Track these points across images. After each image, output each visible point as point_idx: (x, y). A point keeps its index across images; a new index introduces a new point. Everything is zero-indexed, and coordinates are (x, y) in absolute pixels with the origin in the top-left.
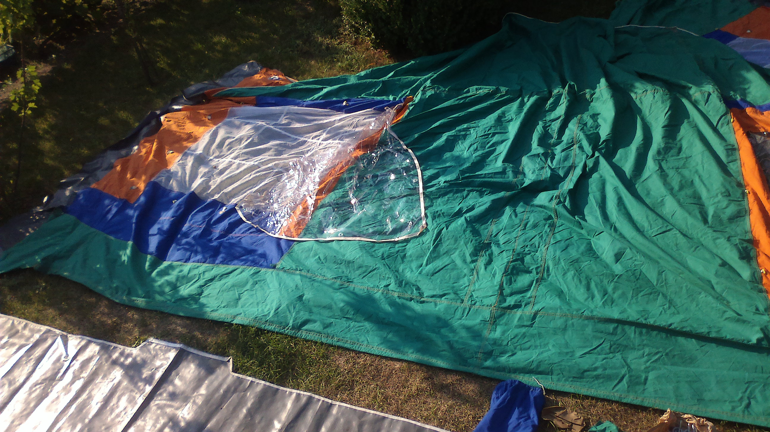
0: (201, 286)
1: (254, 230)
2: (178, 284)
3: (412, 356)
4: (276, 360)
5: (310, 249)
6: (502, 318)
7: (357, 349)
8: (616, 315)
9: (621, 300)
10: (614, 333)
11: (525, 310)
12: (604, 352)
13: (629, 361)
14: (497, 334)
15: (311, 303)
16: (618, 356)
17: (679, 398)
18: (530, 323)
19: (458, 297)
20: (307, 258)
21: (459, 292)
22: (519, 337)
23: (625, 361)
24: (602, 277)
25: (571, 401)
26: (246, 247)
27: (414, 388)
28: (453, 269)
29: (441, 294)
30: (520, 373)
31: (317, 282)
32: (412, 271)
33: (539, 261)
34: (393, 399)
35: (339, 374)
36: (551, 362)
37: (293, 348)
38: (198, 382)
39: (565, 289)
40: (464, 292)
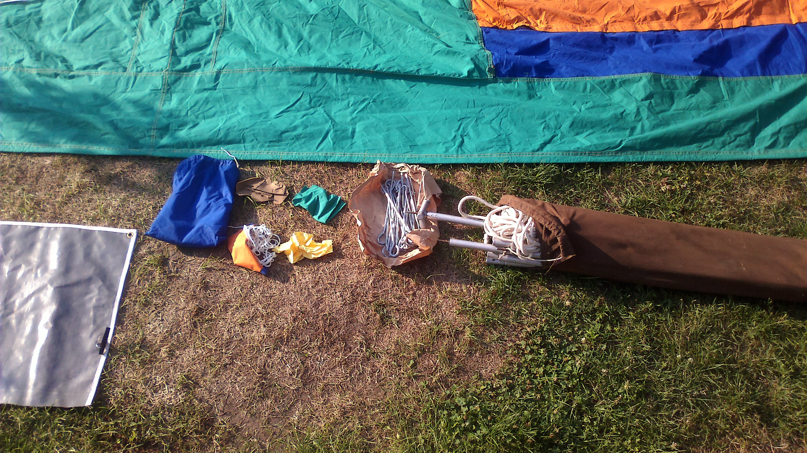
3: (66, 147)
6: (178, 83)
8: (313, 62)
9: (319, 45)
10: (313, 84)
11: (206, 70)
12: (303, 108)
13: (332, 114)
14: (174, 103)
16: (320, 110)
17: (390, 147)
18: (212, 85)
19: (118, 65)
21: (119, 59)
22: (201, 103)
23: (329, 116)
24: (294, 20)
25: (270, 170)
27: (74, 186)
28: (109, 31)
29: (96, 63)
30: (205, 146)
32: (53, 38)
33: (218, 8)
34: (48, 203)
36: (242, 127)
39: (252, 38)
40: (127, 57)
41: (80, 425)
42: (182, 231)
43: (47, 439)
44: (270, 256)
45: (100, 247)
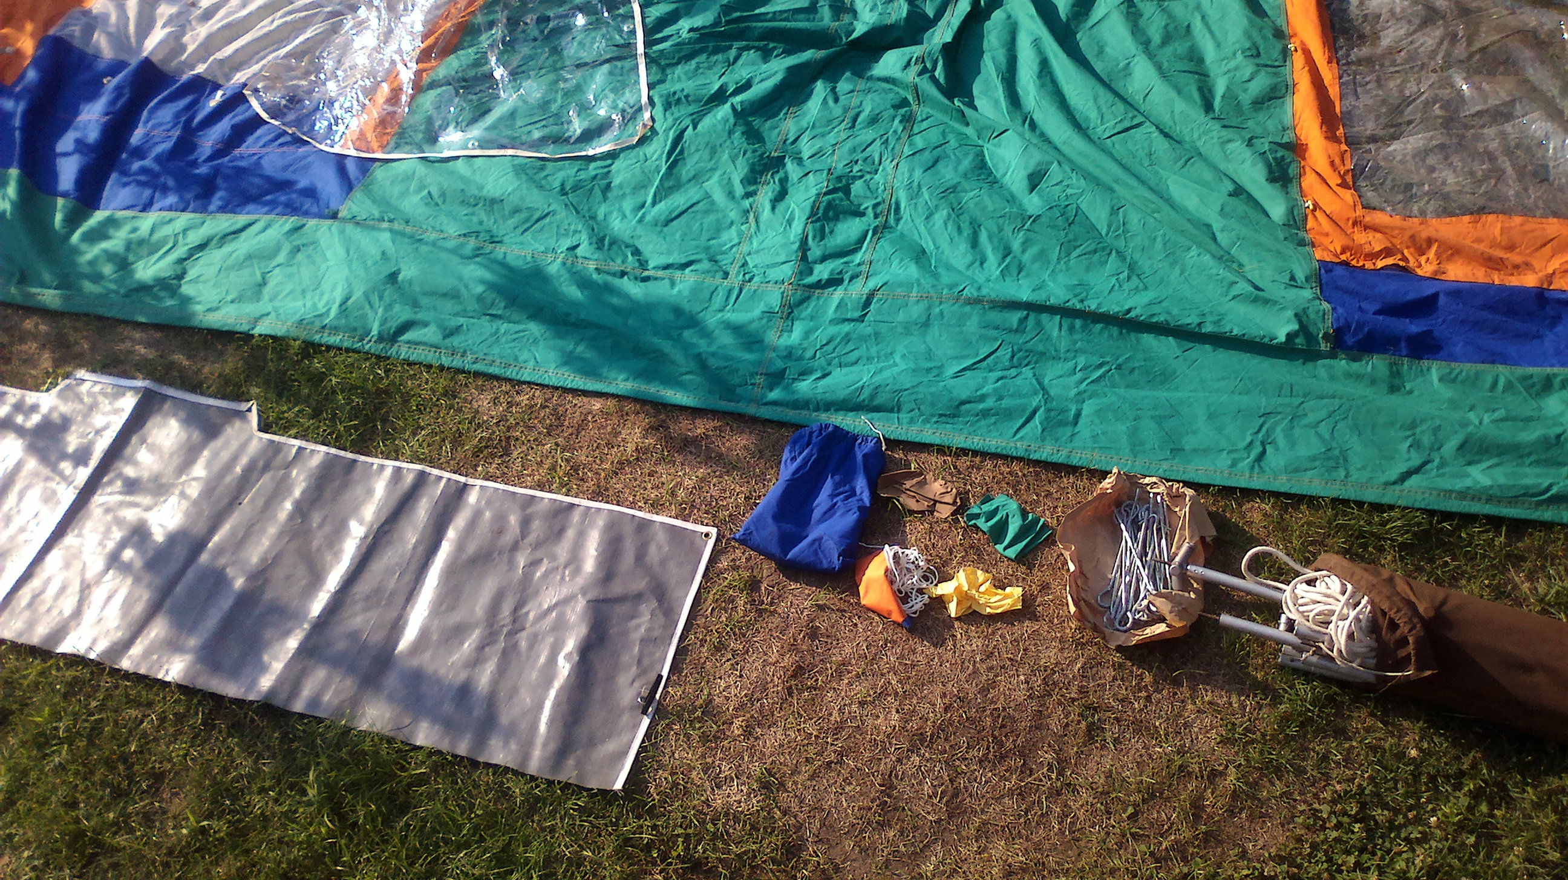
0: (181, 261)
1: (288, 138)
2: (131, 258)
3: (625, 385)
4: (348, 404)
5: (408, 177)
6: (805, 304)
7: (514, 376)
8: (1024, 293)
9: (1037, 265)
10: (1020, 330)
11: (850, 288)
12: (1000, 366)
13: (1046, 382)
14: (795, 336)
15: (416, 288)
16: (1027, 372)
17: (1137, 447)
18: (858, 313)
19: (716, 268)
20: (403, 195)
21: (719, 257)
22: (838, 340)
23: (1039, 383)
24: (1001, 221)
25: (935, 460)
26: (273, 174)
27: (630, 448)
28: (707, 212)
29: (684, 261)
30: (837, 410)
31: (427, 243)
32: (624, 216)
33: (880, 190)
34: (590, 470)
35: (479, 426)
36: (897, 387)
37: (382, 379)
38: (189, 455)
39: (929, 246)
40: (730, 256)
41: (603, 817)
42: (788, 541)
43: (553, 830)
44: (919, 599)
45: (660, 548)
